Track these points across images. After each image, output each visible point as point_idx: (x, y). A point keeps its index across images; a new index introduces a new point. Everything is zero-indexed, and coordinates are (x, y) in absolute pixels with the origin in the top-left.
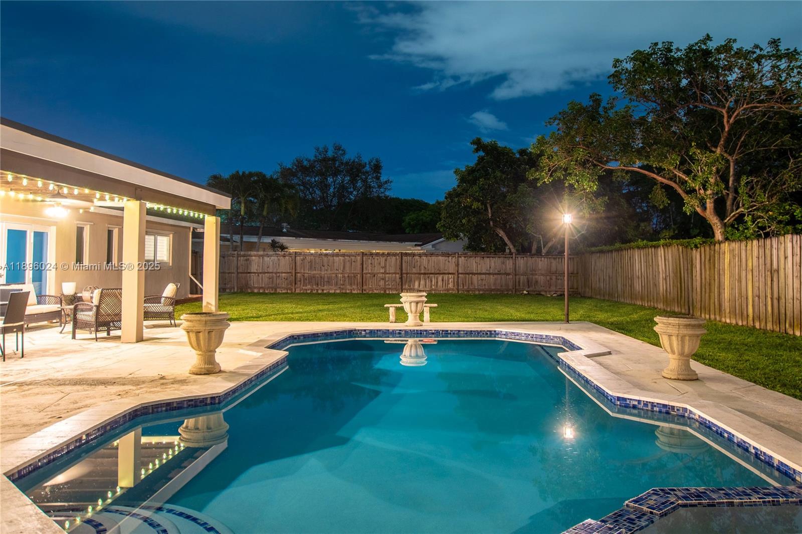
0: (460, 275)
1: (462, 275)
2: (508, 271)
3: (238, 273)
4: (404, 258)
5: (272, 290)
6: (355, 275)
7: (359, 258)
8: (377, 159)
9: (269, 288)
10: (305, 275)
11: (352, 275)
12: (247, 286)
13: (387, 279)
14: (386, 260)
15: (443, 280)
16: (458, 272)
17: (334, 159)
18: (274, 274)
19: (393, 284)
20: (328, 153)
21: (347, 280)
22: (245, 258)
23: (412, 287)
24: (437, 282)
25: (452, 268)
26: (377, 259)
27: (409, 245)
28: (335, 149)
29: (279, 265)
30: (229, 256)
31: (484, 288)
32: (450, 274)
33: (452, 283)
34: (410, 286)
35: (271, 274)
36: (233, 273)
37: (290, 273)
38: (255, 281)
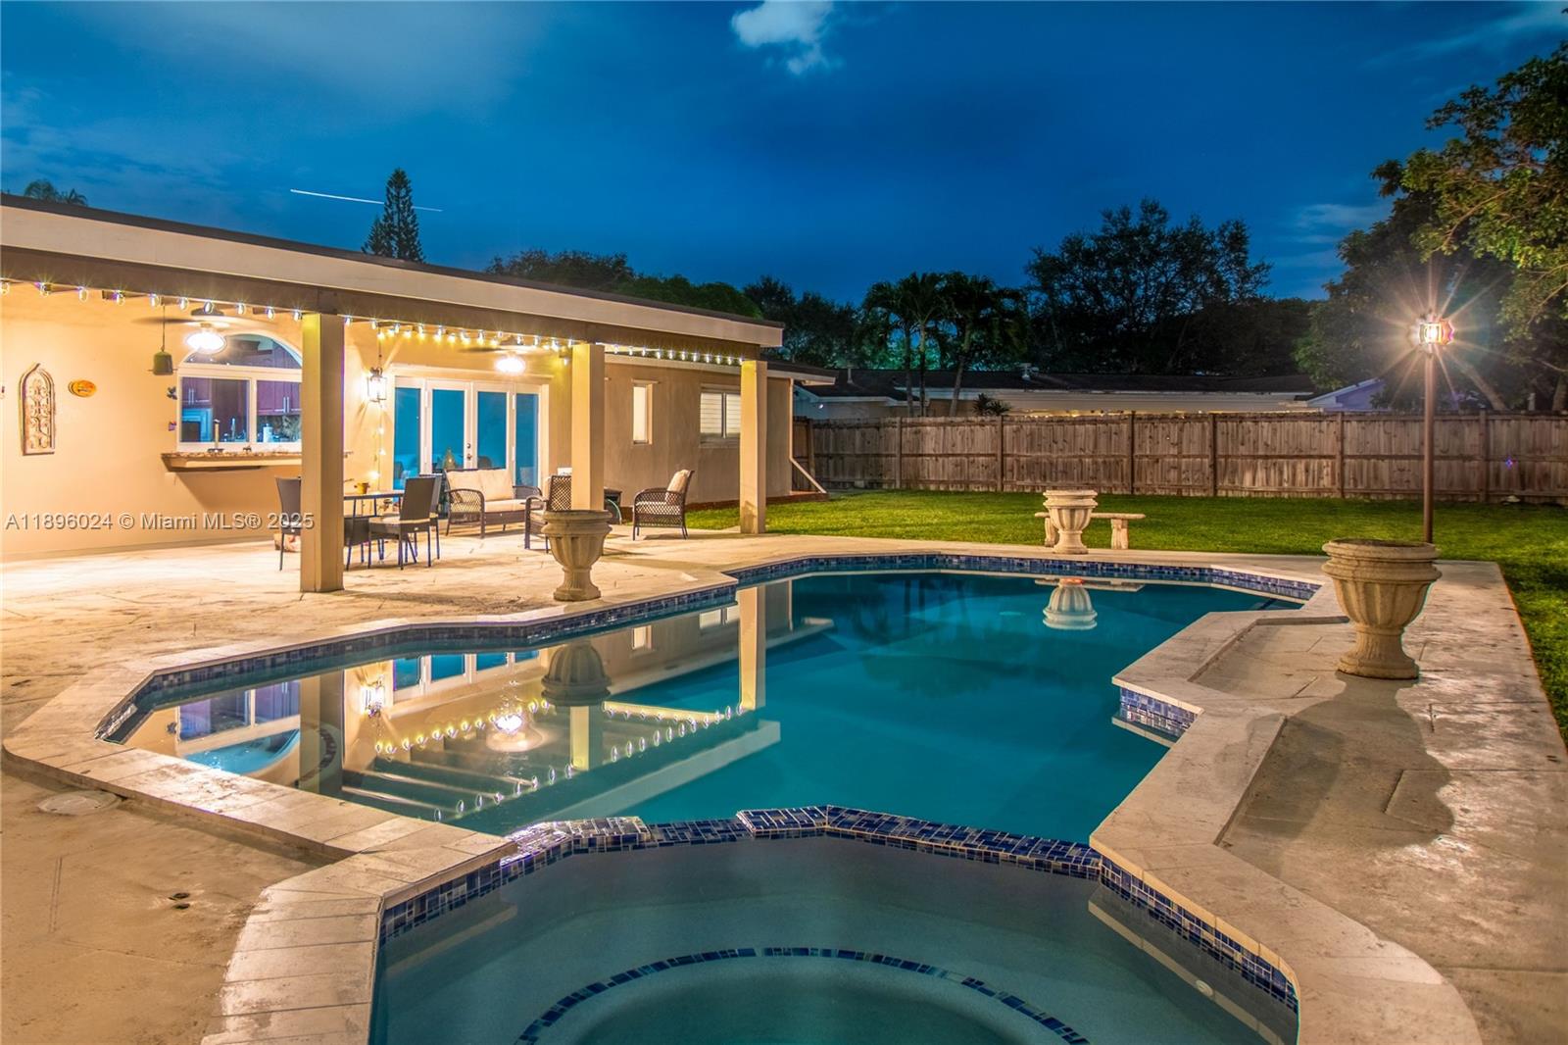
0: (1347, 461)
1: (1353, 461)
2: (1468, 451)
3: (902, 456)
4: (1221, 425)
5: (961, 487)
6: (1118, 459)
7: (1125, 427)
8: (1237, 223)
9: (955, 483)
10: (1022, 459)
11: (1112, 459)
12: (917, 479)
13: (1183, 468)
14: (1181, 430)
15: (1307, 471)
16: (1342, 452)
17: (1144, 232)
18: (964, 458)
19: (1196, 477)
20: (1130, 221)
21: (1102, 469)
22: (914, 428)
23: (1237, 484)
24: (1294, 475)
25: (1329, 445)
26: (1163, 428)
27: (1282, 399)
28: (1145, 212)
29: (973, 440)
30: (886, 425)
31: (1406, 488)
32: (1325, 457)
33: (1330, 477)
34: (1234, 483)
35: (959, 458)
36: (892, 456)
37: (994, 455)
38: (934, 471)
